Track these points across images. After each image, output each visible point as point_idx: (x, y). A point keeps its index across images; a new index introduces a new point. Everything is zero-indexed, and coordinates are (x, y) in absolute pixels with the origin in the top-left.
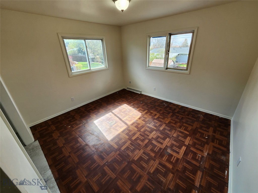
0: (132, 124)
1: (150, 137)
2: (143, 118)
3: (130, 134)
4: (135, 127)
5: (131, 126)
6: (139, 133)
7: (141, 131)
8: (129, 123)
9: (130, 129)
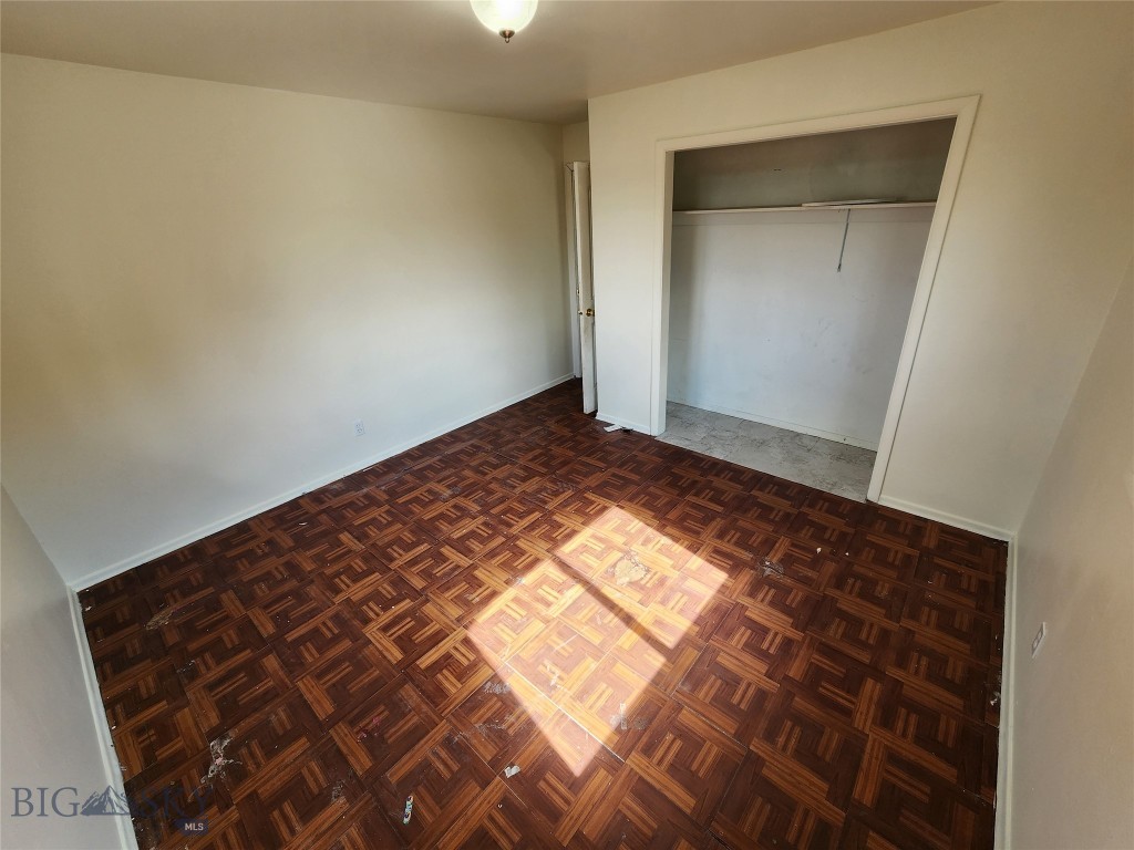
0: (536, 561)
1: (481, 519)
2: (475, 597)
3: (507, 555)
4: (523, 553)
5: (540, 556)
6: (515, 530)
7: (505, 536)
8: (547, 568)
9: (545, 545)
